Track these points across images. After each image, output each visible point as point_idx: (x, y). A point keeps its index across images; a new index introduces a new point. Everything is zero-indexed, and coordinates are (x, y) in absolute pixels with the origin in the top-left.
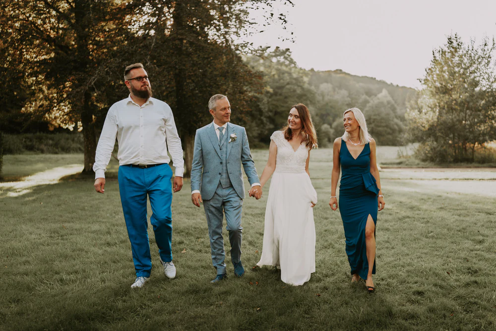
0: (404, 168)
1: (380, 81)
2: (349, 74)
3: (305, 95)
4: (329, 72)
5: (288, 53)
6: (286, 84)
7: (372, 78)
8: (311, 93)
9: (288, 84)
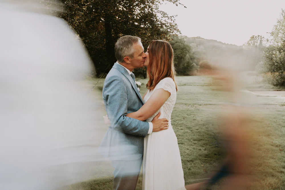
0: (264, 91)
1: (219, 42)
2: (203, 39)
3: (186, 48)
4: (194, 38)
5: (176, 26)
6: (175, 42)
7: (215, 40)
8: (188, 47)
9: (176, 42)
